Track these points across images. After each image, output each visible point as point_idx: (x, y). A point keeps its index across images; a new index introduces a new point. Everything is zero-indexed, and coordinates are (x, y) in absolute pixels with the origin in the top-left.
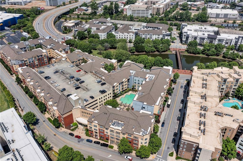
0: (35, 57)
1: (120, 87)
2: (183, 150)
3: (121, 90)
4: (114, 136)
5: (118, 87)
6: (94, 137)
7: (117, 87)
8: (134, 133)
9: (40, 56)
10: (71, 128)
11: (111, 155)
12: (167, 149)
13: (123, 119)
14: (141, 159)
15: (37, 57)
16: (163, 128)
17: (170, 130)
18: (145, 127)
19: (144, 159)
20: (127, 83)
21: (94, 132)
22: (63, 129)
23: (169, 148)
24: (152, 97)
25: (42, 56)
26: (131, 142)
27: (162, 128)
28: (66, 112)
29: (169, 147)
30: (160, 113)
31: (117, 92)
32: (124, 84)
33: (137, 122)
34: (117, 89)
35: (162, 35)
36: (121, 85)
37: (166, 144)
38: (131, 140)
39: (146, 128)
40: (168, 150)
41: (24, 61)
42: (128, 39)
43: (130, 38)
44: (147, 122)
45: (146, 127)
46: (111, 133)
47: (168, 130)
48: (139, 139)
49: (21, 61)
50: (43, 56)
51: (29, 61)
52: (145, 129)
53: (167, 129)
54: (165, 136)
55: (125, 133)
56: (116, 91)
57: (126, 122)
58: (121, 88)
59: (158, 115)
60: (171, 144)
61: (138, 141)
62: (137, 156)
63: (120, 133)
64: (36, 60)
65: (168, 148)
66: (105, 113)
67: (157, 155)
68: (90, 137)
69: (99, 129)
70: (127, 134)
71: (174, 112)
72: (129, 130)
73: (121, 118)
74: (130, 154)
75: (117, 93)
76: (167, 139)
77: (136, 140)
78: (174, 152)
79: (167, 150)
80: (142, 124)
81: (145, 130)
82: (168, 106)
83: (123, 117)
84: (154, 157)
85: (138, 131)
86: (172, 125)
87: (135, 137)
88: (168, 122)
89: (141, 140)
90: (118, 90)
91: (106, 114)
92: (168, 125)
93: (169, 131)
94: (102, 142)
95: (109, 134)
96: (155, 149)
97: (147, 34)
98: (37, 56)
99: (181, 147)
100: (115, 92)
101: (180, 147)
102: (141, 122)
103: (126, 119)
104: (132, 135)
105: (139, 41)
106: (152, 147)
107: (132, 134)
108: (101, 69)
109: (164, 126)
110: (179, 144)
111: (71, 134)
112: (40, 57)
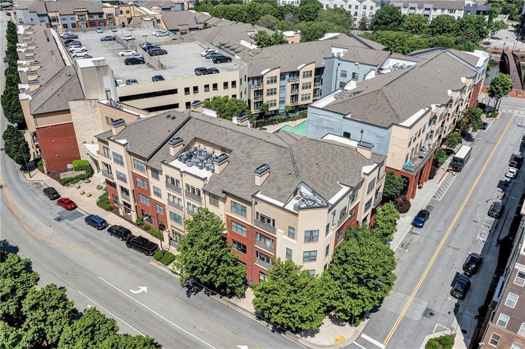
0: (82, 13)
1: (283, 87)
2: (516, 331)
3: (288, 102)
4: (181, 209)
5: (277, 86)
6: (121, 211)
7: (272, 81)
8: (259, 195)
9: (95, 14)
10: (63, 176)
11: (144, 289)
12: (425, 315)
13: (230, 140)
14: (276, 334)
15: (87, 16)
16: (416, 230)
17: (453, 242)
18: (318, 183)
19: (288, 336)
20: (311, 80)
21: (119, 189)
22: (39, 177)
23: (431, 314)
24: (388, 101)
25: (101, 14)
26: (245, 247)
27: (414, 231)
28: (50, 108)
29: (436, 309)
30: (412, 170)
31: (271, 106)
32: (302, 81)
33: (288, 155)
34: (272, 92)
35: (463, 12)
36: (289, 81)
37: (420, 295)
38: (244, 235)
39: (322, 186)
40: (429, 321)
41: (47, 17)
42: (359, 18)
43: (365, 15)
44: (337, 167)
45: (322, 182)
46: (172, 194)
47: (438, 242)
48: (279, 231)
49: (39, 15)
50: (105, 17)
51: (65, 22)
52: (318, 190)
53: (435, 236)
54: (420, 263)
55: (220, 194)
56: (266, 99)
57: (243, 152)
58: (288, 92)
59: (403, 177)
60: (446, 300)
61: (274, 240)
62: (260, 316)
63: (202, 195)
64: (83, 23)
65: (429, 313)
66: (168, 117)
67: (363, 332)
68: (107, 210)
69: (135, 176)
70: (229, 199)
71: (477, 187)
72: (240, 182)
73: (225, 137)
74: (234, 300)
75: (271, 109)
76: (429, 276)
77: (264, 237)
78: (456, 339)
79: (420, 323)
80: (311, 166)
81: (314, 192)
82: (457, 166)
83: (234, 134)
84: (342, 338)
85: (279, 189)
86: (462, 227)
87: (263, 218)
88: (448, 213)
89: (286, 237)
90: (276, 97)
91: (173, 118)
92: (442, 223)
93: (447, 245)
94: (137, 232)
95: (164, 200)
96: (354, 296)
97: (415, 5)
98: (87, 13)
99: (508, 311)
100: (265, 102)
101: (498, 309)
102: (304, 159)
103: (244, 141)
104: (248, 208)
105: (386, 15)
106: (337, 282)
107: (249, 199)
108: (243, 43)
109: (423, 222)
110: (495, 298)
111: (51, 193)
112: (96, 18)
